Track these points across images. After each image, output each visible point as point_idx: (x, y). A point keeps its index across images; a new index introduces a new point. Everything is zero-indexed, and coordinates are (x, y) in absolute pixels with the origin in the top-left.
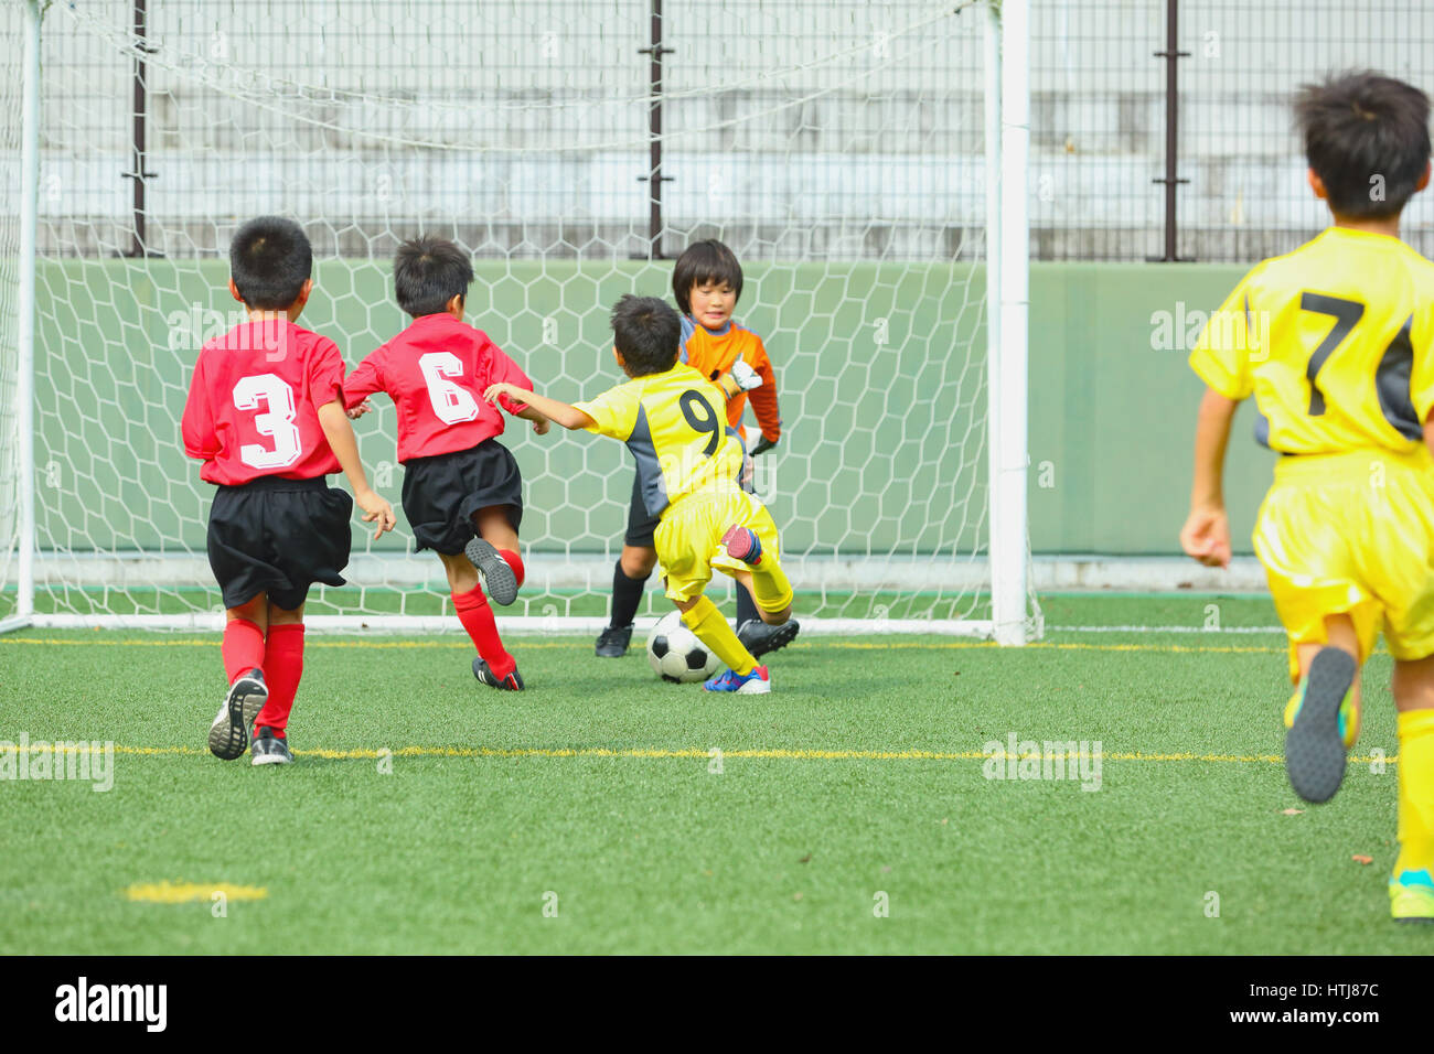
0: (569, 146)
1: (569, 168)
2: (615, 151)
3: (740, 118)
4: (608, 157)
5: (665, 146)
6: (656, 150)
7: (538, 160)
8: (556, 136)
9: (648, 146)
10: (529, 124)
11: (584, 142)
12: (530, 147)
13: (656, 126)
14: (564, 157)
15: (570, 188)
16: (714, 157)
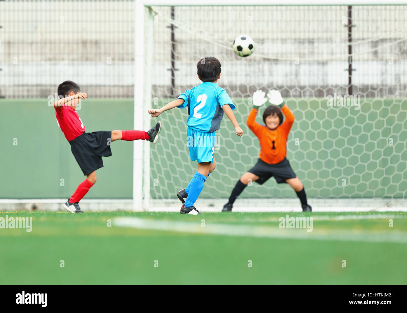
0: (320, 59)
1: (320, 67)
2: (336, 60)
3: (379, 48)
4: (334, 63)
5: (353, 58)
6: (350, 60)
7: (310, 63)
8: (316, 56)
9: (347, 58)
10: (306, 51)
11: (325, 57)
12: (307, 59)
13: (350, 52)
14: (319, 63)
15: (321, 73)
16: (370, 62)
